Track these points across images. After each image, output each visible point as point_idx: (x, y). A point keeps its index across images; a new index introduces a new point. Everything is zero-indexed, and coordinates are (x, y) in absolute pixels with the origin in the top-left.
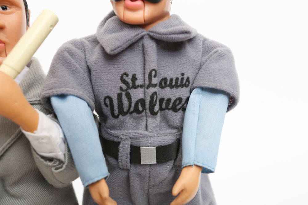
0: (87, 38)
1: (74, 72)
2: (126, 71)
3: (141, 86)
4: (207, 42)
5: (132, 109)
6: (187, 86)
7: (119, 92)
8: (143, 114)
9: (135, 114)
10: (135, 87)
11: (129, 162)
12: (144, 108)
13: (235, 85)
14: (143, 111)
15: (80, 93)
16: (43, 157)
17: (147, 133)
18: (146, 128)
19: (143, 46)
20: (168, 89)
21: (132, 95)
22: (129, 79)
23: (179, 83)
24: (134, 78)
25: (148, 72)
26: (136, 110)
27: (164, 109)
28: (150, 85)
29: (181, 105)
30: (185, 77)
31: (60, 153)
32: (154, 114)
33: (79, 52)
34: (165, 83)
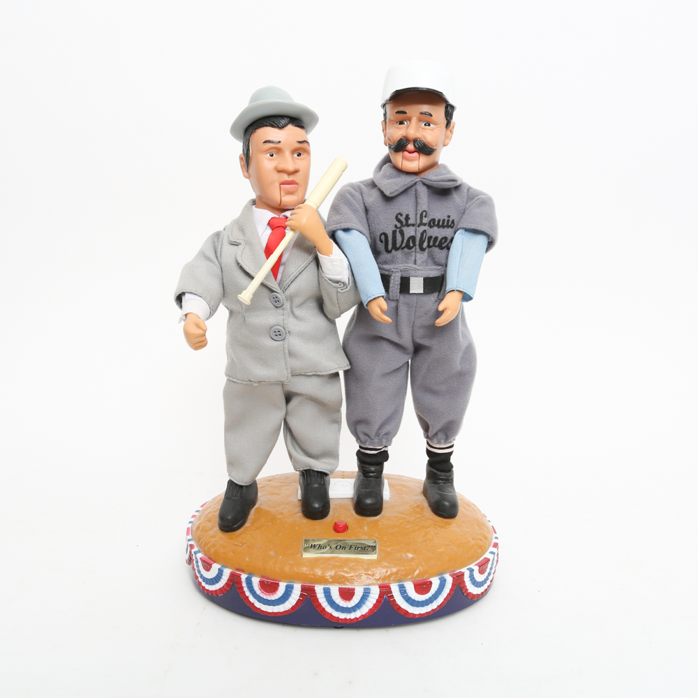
0: (362, 182)
1: (355, 211)
2: (401, 211)
3: (413, 225)
4: (471, 190)
5: (404, 245)
6: (452, 227)
7: (395, 229)
8: (413, 249)
9: (406, 250)
10: (408, 225)
11: (399, 290)
12: (414, 245)
13: (494, 228)
14: (413, 247)
15: (361, 229)
16: (330, 280)
17: (415, 266)
18: (415, 263)
19: (416, 190)
20: (435, 228)
21: (405, 232)
22: (403, 219)
23: (445, 224)
24: (407, 218)
25: (419, 213)
26: (408, 246)
27: (431, 247)
28: (421, 224)
29: (446, 244)
30: (451, 219)
31: (345, 276)
32: (422, 249)
33: (358, 195)
34: (434, 223)
